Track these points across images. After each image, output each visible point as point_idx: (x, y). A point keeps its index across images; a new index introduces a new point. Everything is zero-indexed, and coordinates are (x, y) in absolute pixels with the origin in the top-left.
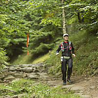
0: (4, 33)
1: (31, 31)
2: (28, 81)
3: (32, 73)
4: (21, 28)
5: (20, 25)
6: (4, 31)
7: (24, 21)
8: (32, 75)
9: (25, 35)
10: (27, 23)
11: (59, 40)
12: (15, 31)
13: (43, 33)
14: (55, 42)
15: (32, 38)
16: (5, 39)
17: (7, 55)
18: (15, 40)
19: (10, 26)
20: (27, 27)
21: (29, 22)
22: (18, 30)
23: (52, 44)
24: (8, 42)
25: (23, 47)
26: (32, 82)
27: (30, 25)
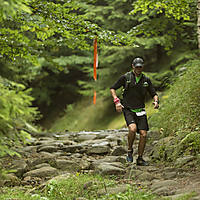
0: (25, 41)
1: (103, 35)
2: (96, 181)
3: (108, 158)
4: (77, 26)
5: (73, 17)
6: (27, 33)
7: (84, 5)
8: (106, 164)
9: (87, 48)
10: (92, 11)
11: (185, 61)
12: (57, 35)
13: (138, 40)
14: (172, 68)
15: (107, 55)
16: (29, 58)
17: (34, 104)
18: (56, 60)
19: (42, 19)
20: (92, 22)
21: (99, 9)
22: (67, 32)
23: (166, 73)
24: (38, 66)
25: (81, 83)
26: (108, 182)
27: (100, 18)
